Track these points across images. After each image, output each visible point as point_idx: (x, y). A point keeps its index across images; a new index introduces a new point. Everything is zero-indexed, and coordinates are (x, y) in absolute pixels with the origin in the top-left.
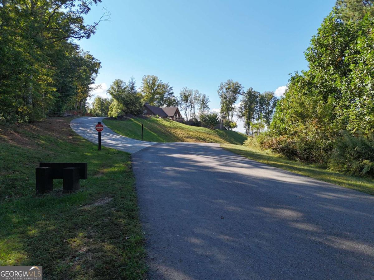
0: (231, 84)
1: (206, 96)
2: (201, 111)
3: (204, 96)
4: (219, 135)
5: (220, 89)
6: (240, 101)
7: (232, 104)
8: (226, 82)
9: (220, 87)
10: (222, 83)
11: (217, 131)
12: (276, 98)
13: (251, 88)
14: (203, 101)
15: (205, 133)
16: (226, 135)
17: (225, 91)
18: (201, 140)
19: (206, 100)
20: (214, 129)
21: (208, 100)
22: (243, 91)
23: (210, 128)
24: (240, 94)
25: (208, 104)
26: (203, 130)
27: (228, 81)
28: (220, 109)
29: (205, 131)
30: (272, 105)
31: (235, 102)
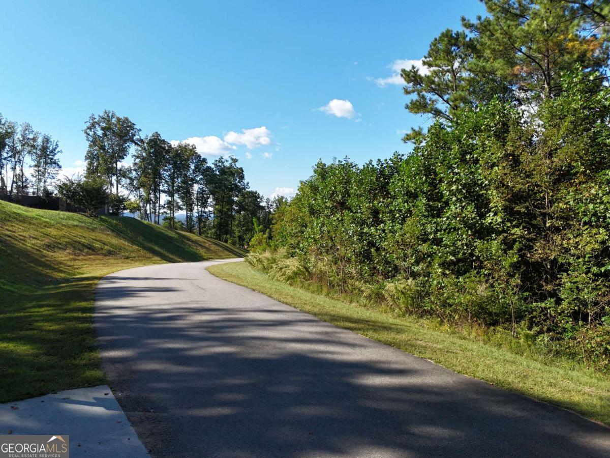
0: (114, 120)
1: (52, 140)
2: (39, 171)
3: (47, 140)
4: (113, 231)
5: (90, 128)
6: (133, 156)
7: (117, 161)
8: (102, 114)
9: (88, 124)
10: (93, 115)
11: (102, 220)
12: (199, 156)
13: (157, 133)
14: (44, 149)
15: (81, 227)
16: (124, 229)
17: (100, 132)
18: (86, 250)
19: (51, 148)
20: (96, 217)
21: (56, 148)
22: (139, 137)
23: (86, 214)
24: (133, 141)
25: (56, 158)
26: (73, 220)
27: (106, 112)
28: (86, 169)
29: (79, 221)
30: (193, 168)
31: (125, 157)
